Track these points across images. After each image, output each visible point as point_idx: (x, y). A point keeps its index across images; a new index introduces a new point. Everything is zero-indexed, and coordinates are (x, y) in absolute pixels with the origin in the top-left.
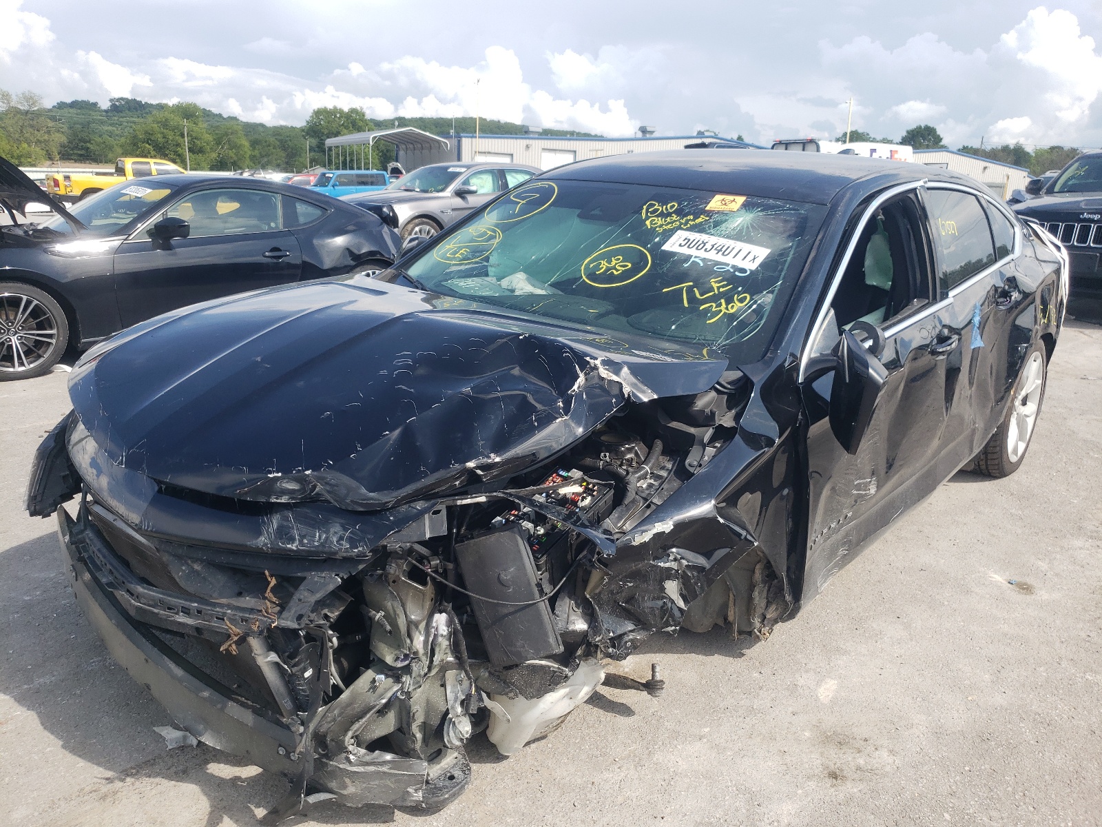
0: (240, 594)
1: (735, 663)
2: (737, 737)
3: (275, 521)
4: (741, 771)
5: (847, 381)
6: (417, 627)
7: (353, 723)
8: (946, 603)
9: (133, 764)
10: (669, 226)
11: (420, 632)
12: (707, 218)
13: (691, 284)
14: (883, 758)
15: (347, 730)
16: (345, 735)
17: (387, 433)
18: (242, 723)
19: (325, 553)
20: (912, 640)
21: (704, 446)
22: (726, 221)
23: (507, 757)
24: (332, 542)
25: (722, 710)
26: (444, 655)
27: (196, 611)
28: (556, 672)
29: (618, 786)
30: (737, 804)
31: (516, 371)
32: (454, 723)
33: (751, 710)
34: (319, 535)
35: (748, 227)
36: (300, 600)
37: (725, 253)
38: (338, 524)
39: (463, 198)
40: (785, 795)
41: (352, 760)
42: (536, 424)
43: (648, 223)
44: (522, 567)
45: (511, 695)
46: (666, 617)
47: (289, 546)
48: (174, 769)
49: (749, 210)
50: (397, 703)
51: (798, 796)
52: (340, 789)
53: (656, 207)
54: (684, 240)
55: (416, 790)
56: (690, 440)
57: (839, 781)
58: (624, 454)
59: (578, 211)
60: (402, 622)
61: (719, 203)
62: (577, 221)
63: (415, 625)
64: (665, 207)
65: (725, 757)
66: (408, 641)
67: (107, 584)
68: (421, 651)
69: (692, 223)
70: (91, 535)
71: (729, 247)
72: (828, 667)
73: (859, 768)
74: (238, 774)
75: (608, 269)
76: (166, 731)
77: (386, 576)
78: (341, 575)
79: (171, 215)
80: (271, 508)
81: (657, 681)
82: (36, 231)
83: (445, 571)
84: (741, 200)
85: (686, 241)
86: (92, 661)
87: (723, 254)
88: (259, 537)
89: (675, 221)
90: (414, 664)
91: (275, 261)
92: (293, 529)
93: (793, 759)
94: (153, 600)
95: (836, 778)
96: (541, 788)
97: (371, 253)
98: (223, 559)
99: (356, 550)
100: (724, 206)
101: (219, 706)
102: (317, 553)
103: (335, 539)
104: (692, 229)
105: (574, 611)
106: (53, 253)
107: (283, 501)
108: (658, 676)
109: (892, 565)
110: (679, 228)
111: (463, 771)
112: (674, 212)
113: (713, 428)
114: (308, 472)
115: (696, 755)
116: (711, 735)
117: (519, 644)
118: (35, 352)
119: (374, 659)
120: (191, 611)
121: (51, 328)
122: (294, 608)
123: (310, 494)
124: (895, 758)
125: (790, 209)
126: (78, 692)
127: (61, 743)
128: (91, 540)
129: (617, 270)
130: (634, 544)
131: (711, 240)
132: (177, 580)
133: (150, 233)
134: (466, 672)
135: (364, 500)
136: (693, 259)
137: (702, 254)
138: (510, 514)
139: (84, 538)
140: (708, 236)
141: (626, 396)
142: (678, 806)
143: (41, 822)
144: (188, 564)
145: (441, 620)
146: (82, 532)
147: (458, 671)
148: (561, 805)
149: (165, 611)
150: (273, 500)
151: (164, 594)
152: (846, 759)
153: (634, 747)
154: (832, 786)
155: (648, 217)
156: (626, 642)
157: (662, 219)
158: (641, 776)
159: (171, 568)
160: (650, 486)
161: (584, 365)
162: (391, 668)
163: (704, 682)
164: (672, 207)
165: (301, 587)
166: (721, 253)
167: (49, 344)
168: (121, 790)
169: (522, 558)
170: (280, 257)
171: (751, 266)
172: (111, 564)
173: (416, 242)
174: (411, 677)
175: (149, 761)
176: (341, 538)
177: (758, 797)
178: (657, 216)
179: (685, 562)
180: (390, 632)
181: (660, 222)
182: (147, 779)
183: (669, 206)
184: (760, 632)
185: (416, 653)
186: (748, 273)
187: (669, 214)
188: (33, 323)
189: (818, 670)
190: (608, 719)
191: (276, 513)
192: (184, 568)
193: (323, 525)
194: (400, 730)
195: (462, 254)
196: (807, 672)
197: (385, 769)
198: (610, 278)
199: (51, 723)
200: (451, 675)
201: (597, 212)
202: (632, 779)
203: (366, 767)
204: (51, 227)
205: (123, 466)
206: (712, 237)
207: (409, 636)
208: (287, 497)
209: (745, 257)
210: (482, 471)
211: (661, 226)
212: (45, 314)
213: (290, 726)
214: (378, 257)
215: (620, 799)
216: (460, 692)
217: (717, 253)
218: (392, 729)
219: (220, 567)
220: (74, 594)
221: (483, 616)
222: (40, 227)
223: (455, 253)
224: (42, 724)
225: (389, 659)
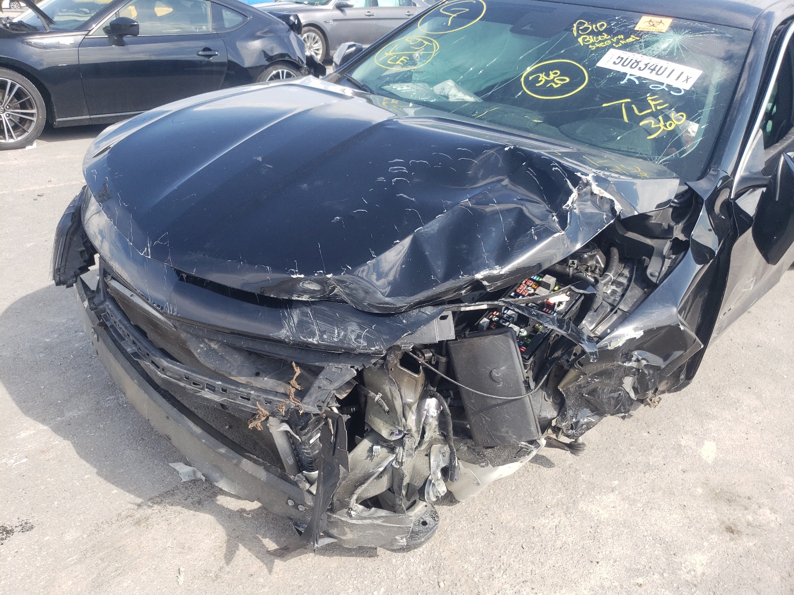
0: (257, 374)
1: (626, 423)
2: (642, 491)
3: (296, 315)
4: (653, 522)
5: (777, 199)
6: (410, 408)
7: (356, 487)
8: (785, 377)
9: (157, 494)
10: (601, 45)
11: (413, 412)
12: (638, 38)
13: (629, 100)
14: (767, 515)
15: (352, 493)
16: (350, 497)
17: (398, 241)
18: (255, 478)
19: (344, 349)
20: (765, 409)
21: (664, 258)
22: (657, 41)
23: (459, 502)
24: (351, 340)
25: (625, 465)
26: (432, 432)
27: (221, 389)
28: (523, 448)
29: (554, 531)
30: (656, 553)
31: (506, 182)
32: (434, 484)
33: (648, 467)
34: (338, 332)
35: (678, 49)
36: (319, 387)
37: (659, 73)
38: (355, 324)
39: (342, 11)
40: (694, 546)
41: (353, 516)
42: (536, 238)
43: (580, 40)
44: (513, 367)
45: (483, 464)
46: (619, 406)
47: (310, 340)
48: (190, 500)
49: (677, 31)
50: (391, 470)
51: (705, 548)
52: (339, 534)
53: (586, 25)
54: (617, 59)
55: (402, 538)
56: (649, 251)
57: (736, 535)
58: (586, 261)
59: (510, 26)
60: (398, 404)
61: (647, 24)
62: (510, 34)
63: (408, 406)
64: (594, 26)
65: (636, 508)
66: (404, 420)
67: (131, 354)
68: (414, 429)
69: (623, 42)
70: (110, 306)
71: (662, 67)
72: (702, 430)
73: (749, 524)
74: (243, 507)
75: (547, 82)
76: (179, 467)
77: (387, 365)
78: (356, 368)
79: (122, 15)
80: (290, 304)
81: (579, 444)
82: (12, 24)
83: (437, 362)
84: (668, 21)
85: (620, 59)
86: (108, 398)
87: (657, 74)
88: (281, 330)
89: (606, 40)
90: (407, 439)
91: (206, 59)
92: (313, 324)
93: (693, 513)
94: (180, 375)
95: (732, 532)
96: (492, 531)
97: (282, 55)
98: (243, 343)
99: (373, 349)
100: (652, 27)
101: (235, 461)
102: (336, 348)
103: (353, 337)
104: (625, 47)
105: (547, 401)
106: (29, 44)
107: (303, 299)
108: (581, 440)
109: (734, 341)
110: (611, 46)
111: (433, 518)
112: (604, 31)
113: (671, 241)
114: (329, 276)
115: (612, 505)
116: (620, 488)
117: (504, 430)
118: (20, 127)
119: (367, 429)
120: (216, 389)
121: (32, 108)
122: (314, 394)
123: (328, 294)
124: (776, 515)
125: (716, 32)
126: (102, 426)
127: (95, 470)
128: (111, 311)
129: (557, 84)
130: (609, 348)
131: (644, 59)
132: (196, 356)
133: (106, 30)
134: (450, 447)
135: (380, 304)
136: (628, 77)
137: (637, 73)
138: (493, 315)
139: (105, 308)
140: (640, 55)
141: (618, 213)
142: (608, 553)
143: (90, 544)
144: (205, 342)
145: (431, 404)
146: (102, 303)
147: (443, 445)
148: (512, 547)
149: (191, 385)
150: (295, 298)
151: (188, 370)
152: (735, 515)
153: (560, 495)
154: (732, 540)
155: (579, 35)
156: (583, 425)
157: (593, 38)
158: (572, 523)
159: (189, 344)
160: (614, 292)
161: (576, 181)
162: (385, 441)
163: (604, 439)
164: (602, 26)
165: (321, 377)
166: (654, 72)
167: (31, 121)
168: (151, 516)
169: (512, 357)
170: (210, 56)
171: (685, 86)
172: (133, 335)
173: (354, 48)
174: (404, 449)
175: (169, 491)
176: (359, 337)
177: (673, 547)
178: (588, 34)
179: (644, 362)
180: (388, 412)
181: (592, 40)
182: (171, 507)
183: (598, 25)
184: (651, 400)
185: (409, 431)
186: (683, 92)
187: (600, 33)
188: (17, 103)
189: (695, 432)
190: (534, 469)
191: (296, 308)
192: (202, 346)
193: (341, 323)
194: (390, 489)
195: (402, 61)
196: (686, 433)
197: (379, 522)
198: (551, 91)
199: (84, 452)
200: (436, 447)
201: (527, 28)
202: (565, 526)
203: (364, 521)
204: (25, 21)
205: (149, 257)
206: (645, 56)
207: (404, 416)
208: (308, 296)
209: (679, 77)
210: (488, 282)
211: (593, 44)
212: (26, 96)
213: (298, 483)
214: (287, 58)
215: (559, 544)
216: (441, 461)
217: (651, 73)
218: (384, 490)
219: (239, 350)
220: (95, 351)
221: (470, 405)
222: (15, 21)
223: (395, 60)
224: (78, 453)
225: (385, 433)
